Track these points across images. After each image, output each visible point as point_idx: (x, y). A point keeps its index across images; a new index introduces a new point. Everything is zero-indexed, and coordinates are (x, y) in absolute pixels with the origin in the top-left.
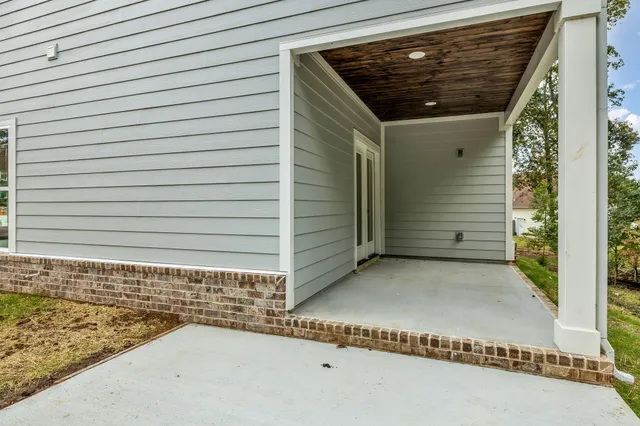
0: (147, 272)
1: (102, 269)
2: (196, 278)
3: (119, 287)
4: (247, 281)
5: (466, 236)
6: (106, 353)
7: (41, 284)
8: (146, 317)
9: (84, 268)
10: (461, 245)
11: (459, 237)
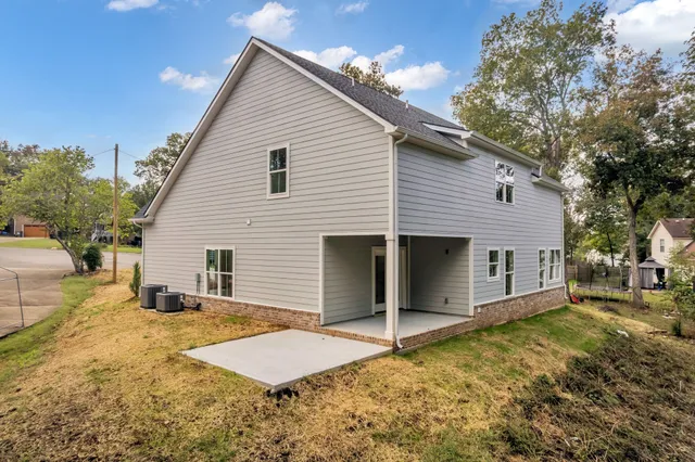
0: (280, 310)
1: (266, 308)
2: (295, 313)
3: (271, 315)
4: (309, 314)
5: (449, 301)
6: (267, 332)
7: (244, 312)
8: (279, 326)
9: (259, 307)
10: (448, 306)
11: (446, 302)
